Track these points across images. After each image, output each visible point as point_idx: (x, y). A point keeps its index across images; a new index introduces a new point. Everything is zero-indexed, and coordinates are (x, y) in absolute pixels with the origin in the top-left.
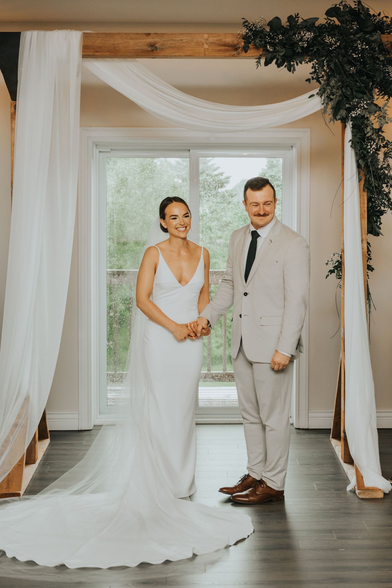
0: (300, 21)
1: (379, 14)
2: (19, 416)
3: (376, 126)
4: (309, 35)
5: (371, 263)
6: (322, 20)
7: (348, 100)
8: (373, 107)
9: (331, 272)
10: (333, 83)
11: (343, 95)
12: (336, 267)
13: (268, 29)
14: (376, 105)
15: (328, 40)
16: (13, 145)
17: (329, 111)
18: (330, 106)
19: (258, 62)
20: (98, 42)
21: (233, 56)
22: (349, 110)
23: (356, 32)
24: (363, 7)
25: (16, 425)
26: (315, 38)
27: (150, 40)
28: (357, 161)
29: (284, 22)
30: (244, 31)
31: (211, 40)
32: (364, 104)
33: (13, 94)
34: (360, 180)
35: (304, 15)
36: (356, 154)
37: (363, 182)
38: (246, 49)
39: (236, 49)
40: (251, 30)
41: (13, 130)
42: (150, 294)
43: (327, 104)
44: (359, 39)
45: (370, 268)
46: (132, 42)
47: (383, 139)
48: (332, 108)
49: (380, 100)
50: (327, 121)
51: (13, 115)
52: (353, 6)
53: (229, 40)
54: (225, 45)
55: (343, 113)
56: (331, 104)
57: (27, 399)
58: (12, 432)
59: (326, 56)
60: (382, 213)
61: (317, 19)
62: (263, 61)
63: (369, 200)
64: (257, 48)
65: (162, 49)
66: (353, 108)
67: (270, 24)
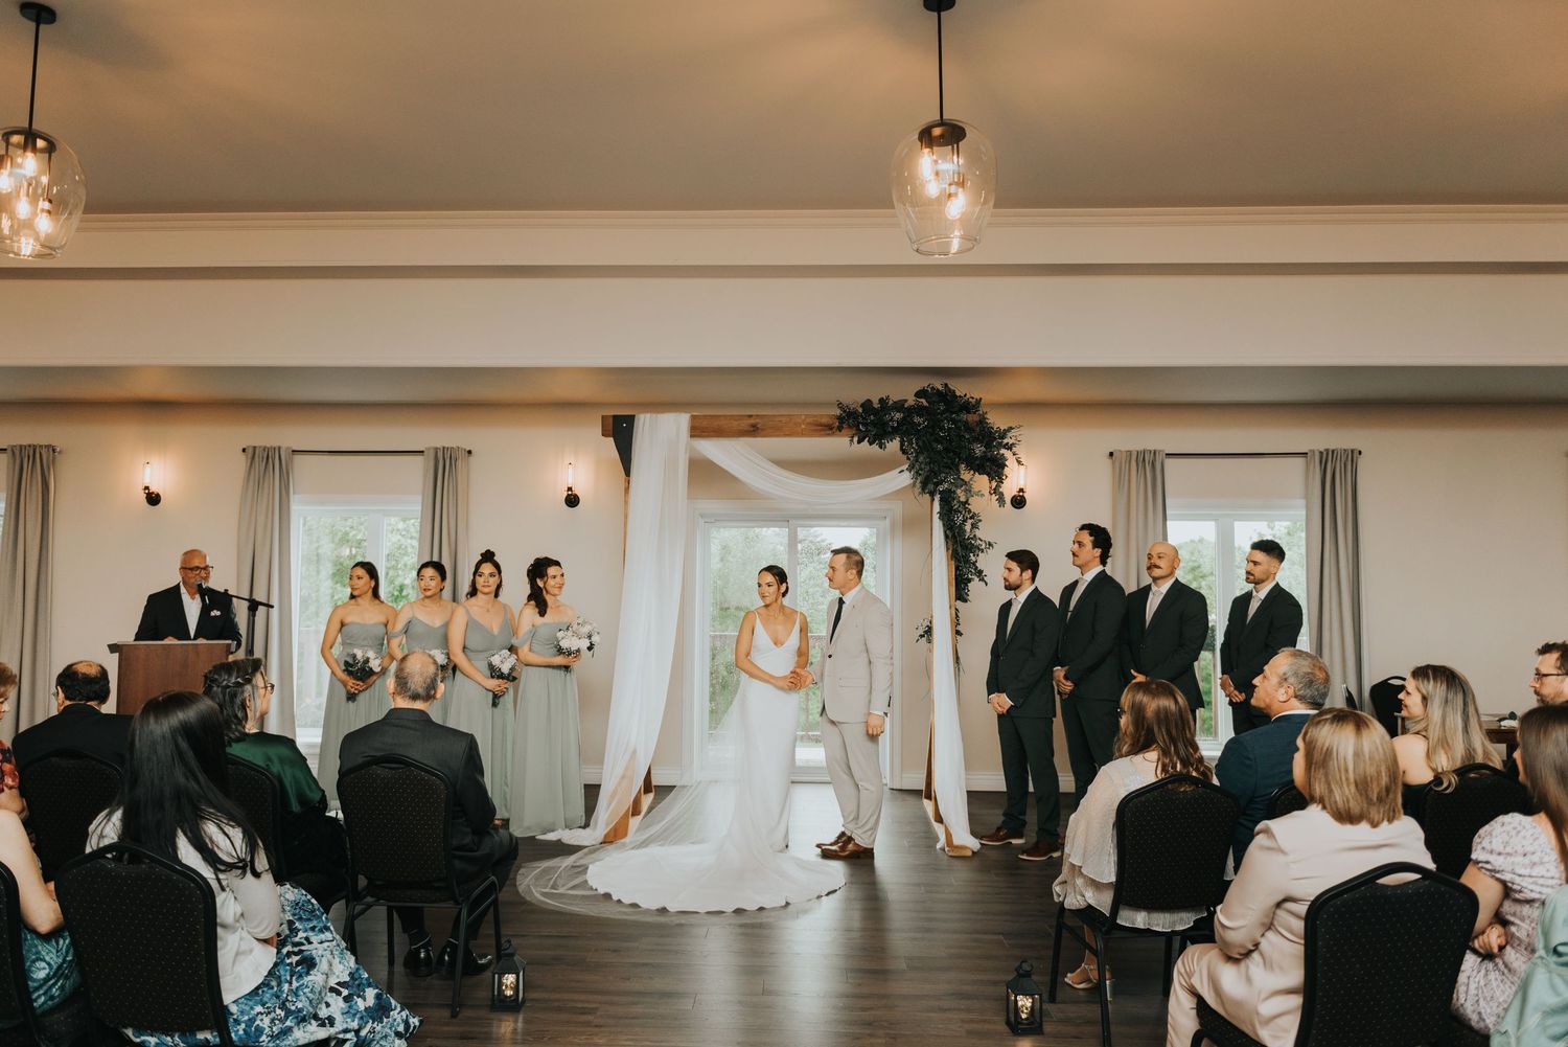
0: (891, 402)
1: (965, 395)
2: (627, 769)
3: (963, 499)
4: (898, 416)
5: (959, 628)
6: (911, 401)
7: (936, 475)
8: (959, 481)
9: (922, 636)
10: (921, 459)
11: (931, 471)
12: (926, 632)
13: (860, 410)
14: (963, 480)
15: (917, 419)
16: (626, 517)
17: (918, 485)
18: (918, 481)
19: (852, 441)
20: (705, 423)
21: (829, 435)
22: (937, 484)
23: (943, 413)
24: (950, 389)
25: (623, 777)
26: (904, 418)
27: (752, 421)
28: (945, 532)
29: (876, 405)
30: (838, 412)
31: (808, 420)
32: (951, 479)
33: (628, 472)
34: (948, 549)
35: (895, 397)
36: (944, 525)
37: (950, 552)
38: (840, 429)
39: (831, 429)
40: (845, 411)
41: (626, 502)
42: (748, 654)
43: (916, 479)
44: (946, 418)
45: (958, 633)
46: (736, 423)
47: (970, 511)
48: (921, 482)
49: (966, 475)
50: (916, 494)
51: (627, 489)
52: (940, 388)
53: (824, 421)
54: (821, 425)
55: (931, 487)
56: (919, 479)
57: (634, 752)
58: (619, 784)
59: (915, 435)
60: (970, 580)
61: (906, 401)
62: (856, 439)
63: (957, 568)
64: (850, 427)
65: (763, 430)
66: (941, 483)
67: (862, 406)
